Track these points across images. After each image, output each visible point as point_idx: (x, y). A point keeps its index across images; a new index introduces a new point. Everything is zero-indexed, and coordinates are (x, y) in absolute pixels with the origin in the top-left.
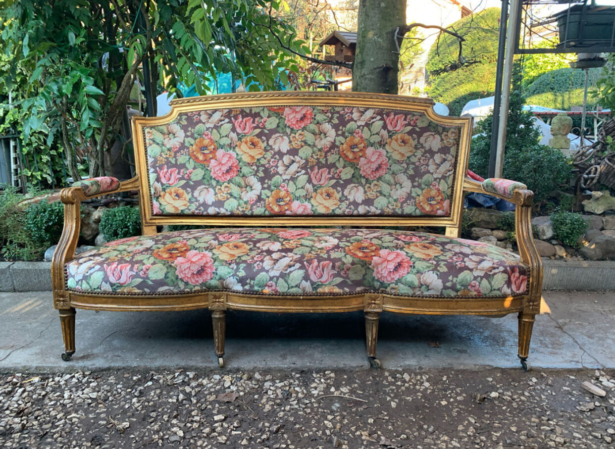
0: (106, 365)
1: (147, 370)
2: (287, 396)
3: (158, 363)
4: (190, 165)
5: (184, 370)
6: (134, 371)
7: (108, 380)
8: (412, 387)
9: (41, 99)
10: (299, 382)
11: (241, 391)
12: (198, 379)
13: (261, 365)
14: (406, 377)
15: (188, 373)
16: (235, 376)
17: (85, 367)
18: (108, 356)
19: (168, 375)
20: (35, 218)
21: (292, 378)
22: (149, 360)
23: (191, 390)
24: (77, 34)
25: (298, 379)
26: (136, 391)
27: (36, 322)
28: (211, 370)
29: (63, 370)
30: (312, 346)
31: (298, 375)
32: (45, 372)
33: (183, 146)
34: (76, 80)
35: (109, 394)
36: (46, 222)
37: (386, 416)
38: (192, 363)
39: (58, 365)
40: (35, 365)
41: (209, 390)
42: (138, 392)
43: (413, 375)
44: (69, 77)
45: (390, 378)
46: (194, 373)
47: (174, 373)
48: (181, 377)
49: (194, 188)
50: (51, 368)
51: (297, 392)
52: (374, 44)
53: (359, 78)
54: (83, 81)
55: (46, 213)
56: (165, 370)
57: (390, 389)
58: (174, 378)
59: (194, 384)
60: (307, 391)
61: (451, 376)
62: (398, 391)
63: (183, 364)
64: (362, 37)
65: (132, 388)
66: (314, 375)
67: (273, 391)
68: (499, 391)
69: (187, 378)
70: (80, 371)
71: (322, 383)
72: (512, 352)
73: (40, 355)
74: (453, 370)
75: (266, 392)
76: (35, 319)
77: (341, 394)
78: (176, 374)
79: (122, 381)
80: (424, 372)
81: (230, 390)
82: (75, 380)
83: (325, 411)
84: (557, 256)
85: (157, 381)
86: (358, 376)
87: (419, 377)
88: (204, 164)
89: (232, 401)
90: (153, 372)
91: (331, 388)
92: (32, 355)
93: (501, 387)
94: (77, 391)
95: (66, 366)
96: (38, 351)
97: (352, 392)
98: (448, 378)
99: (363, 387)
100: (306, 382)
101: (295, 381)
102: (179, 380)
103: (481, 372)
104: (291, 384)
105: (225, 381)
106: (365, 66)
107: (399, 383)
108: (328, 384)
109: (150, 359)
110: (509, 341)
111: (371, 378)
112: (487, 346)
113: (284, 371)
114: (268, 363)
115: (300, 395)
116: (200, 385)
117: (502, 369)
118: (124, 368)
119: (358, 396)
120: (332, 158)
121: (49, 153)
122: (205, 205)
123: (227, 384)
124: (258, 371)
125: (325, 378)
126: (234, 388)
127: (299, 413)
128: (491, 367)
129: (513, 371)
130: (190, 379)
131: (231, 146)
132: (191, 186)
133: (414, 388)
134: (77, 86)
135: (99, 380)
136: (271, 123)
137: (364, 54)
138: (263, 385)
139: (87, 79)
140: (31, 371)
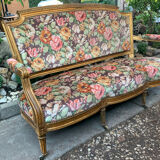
4: (42, 45)
5: (95, 137)
7: (72, 157)
10: (133, 123)
15: (98, 138)
18: (57, 148)
23: (107, 143)
33: (36, 36)
41: (112, 140)
46: (100, 137)
48: (97, 141)
49: (45, 56)
59: (104, 141)
69: (99, 140)
75: (130, 131)
77: (148, 121)
79: (78, 154)
88: (47, 44)
90: (85, 144)
91: (143, 120)
105: (112, 134)
108: (141, 119)
116: (107, 140)
118: (72, 149)
120: (96, 33)
122: (52, 64)
123: (115, 135)
124: (118, 126)
126: (119, 135)
130: (101, 140)
131: (58, 33)
132: (44, 56)
136: (71, 20)
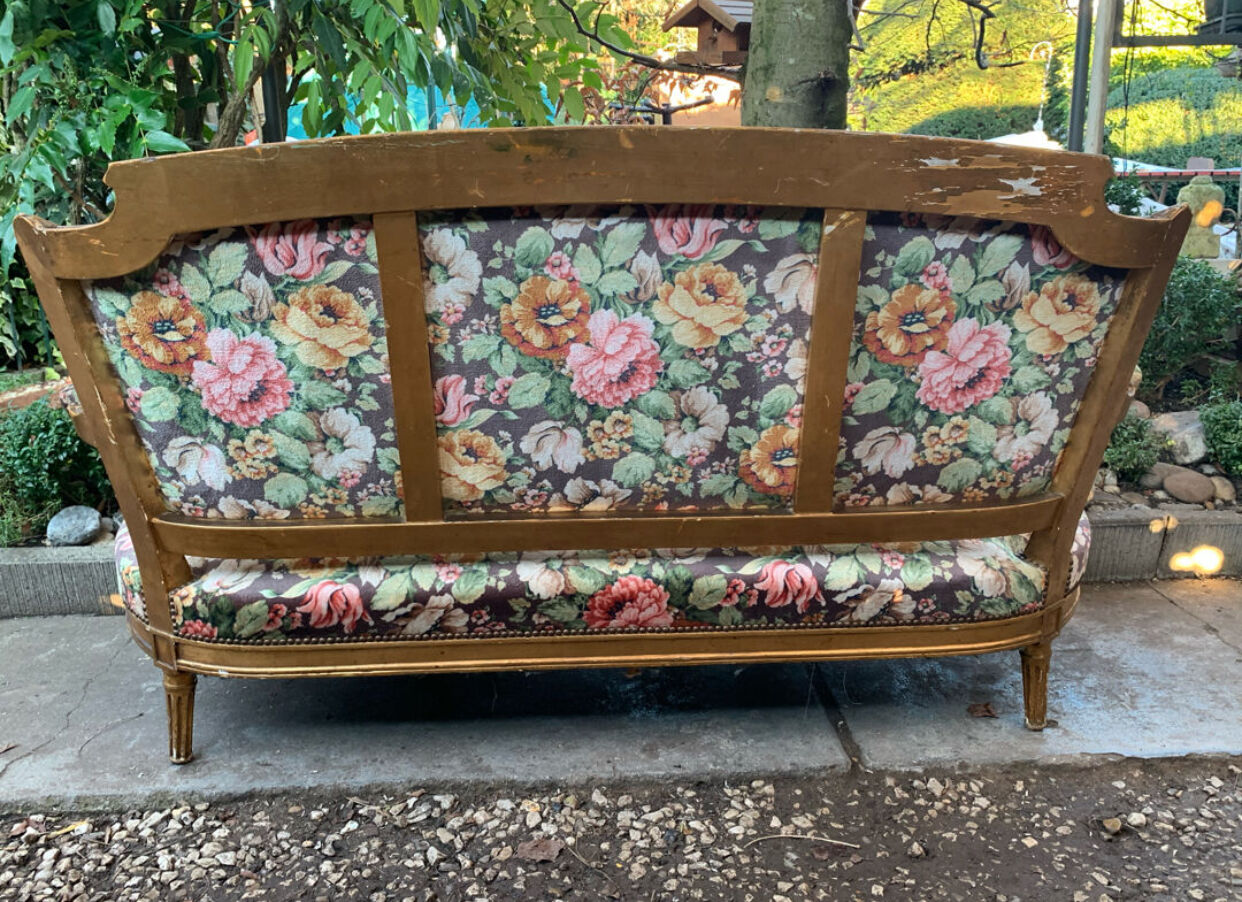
0: (243, 788)
1: (341, 796)
2: (676, 842)
3: (364, 777)
5: (428, 791)
6: (310, 798)
7: (253, 821)
8: (950, 809)
9: (40, 163)
10: (697, 809)
11: (569, 835)
12: (461, 813)
13: (604, 772)
14: (935, 786)
15: (437, 798)
16: (545, 800)
17: (193, 793)
18: (241, 766)
19: (391, 803)
20: (25, 443)
21: (678, 799)
22: (341, 772)
23: (452, 837)
24: (120, 9)
25: (691, 801)
26: (324, 845)
27: (49, 691)
28: (489, 789)
29: (142, 803)
30: (709, 725)
31: (690, 794)
32: (100, 808)
34: (122, 118)
35: (263, 855)
36: (51, 454)
37: (908, 877)
38: (442, 774)
39: (127, 792)
40: (72, 792)
41: (493, 836)
42: (329, 846)
43: (948, 782)
44: (105, 111)
45: (898, 792)
46: (452, 798)
47: (404, 799)
48: (424, 808)
50: (113, 799)
51: (697, 833)
52: (796, 26)
53: (761, 104)
54: (140, 119)
55: (51, 433)
56: (382, 792)
57: (905, 817)
58: (406, 810)
59: (455, 822)
60: (718, 828)
61: (1033, 780)
62: (921, 819)
63: (422, 776)
64: (768, 10)
65: (314, 838)
66: (728, 791)
67: (642, 831)
68: (1144, 810)
69: (437, 810)
70: (182, 802)
71: (748, 808)
72: (1157, 721)
73: (81, 770)
74: (1036, 767)
75: (627, 835)
76: (45, 683)
77: (795, 832)
78: (411, 802)
79: (288, 822)
80: (971, 775)
81: (541, 833)
82: (174, 825)
83: (770, 872)
84: (1218, 502)
85: (369, 819)
86: (826, 788)
87: (962, 787)
89: (553, 859)
90: (355, 799)
91: (770, 819)
92: (59, 770)
93: (1147, 801)
94: (185, 849)
95: (147, 793)
96: (72, 760)
97: (820, 825)
98: (1027, 784)
99: (841, 812)
100: (713, 808)
101: (686, 808)
102: (420, 814)
103: (1097, 768)
104: (677, 814)
105: (525, 813)
106: (775, 77)
107: (921, 802)
108: (762, 811)
109: (345, 768)
110: (1144, 696)
111: (856, 792)
112: (1098, 709)
113: (659, 784)
114: (619, 767)
115: (705, 839)
116: (471, 825)
117: (1143, 760)
118: (285, 792)
119: (834, 833)
121: (9, 284)
123: (533, 820)
124: (598, 787)
125: (754, 796)
126: (549, 828)
127: (711, 879)
128: (1119, 758)
129: (1167, 765)
130: (444, 812)
133: (957, 812)
134: (126, 132)
135: (232, 822)
137: (773, 49)
138: (615, 818)
139: (149, 114)
140: (66, 808)
